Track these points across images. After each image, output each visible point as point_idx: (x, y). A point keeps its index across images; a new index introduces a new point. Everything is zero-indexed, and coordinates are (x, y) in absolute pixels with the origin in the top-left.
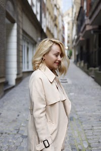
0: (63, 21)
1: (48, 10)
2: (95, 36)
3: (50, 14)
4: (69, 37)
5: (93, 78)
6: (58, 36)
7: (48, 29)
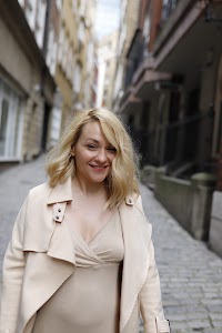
0: (95, 56)
1: (64, 25)
2: (163, 96)
3: (68, 35)
4: (105, 92)
5: (151, 189)
6: (82, 87)
7: (60, 67)
